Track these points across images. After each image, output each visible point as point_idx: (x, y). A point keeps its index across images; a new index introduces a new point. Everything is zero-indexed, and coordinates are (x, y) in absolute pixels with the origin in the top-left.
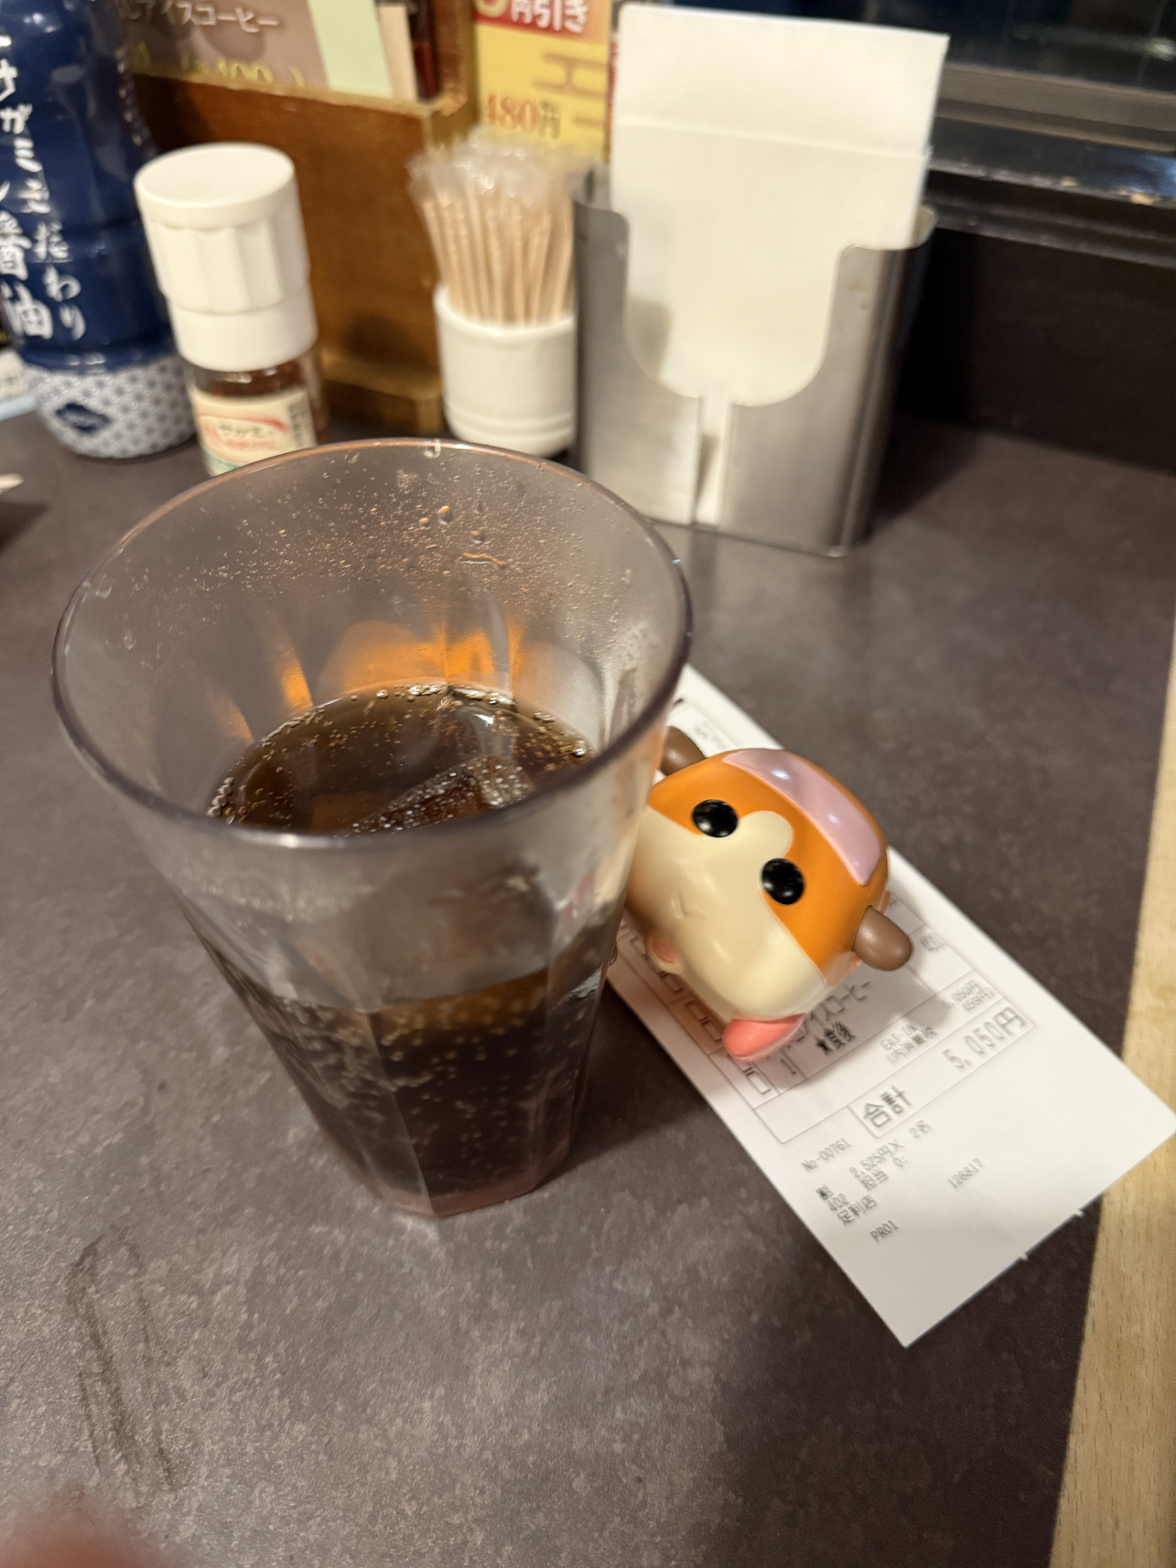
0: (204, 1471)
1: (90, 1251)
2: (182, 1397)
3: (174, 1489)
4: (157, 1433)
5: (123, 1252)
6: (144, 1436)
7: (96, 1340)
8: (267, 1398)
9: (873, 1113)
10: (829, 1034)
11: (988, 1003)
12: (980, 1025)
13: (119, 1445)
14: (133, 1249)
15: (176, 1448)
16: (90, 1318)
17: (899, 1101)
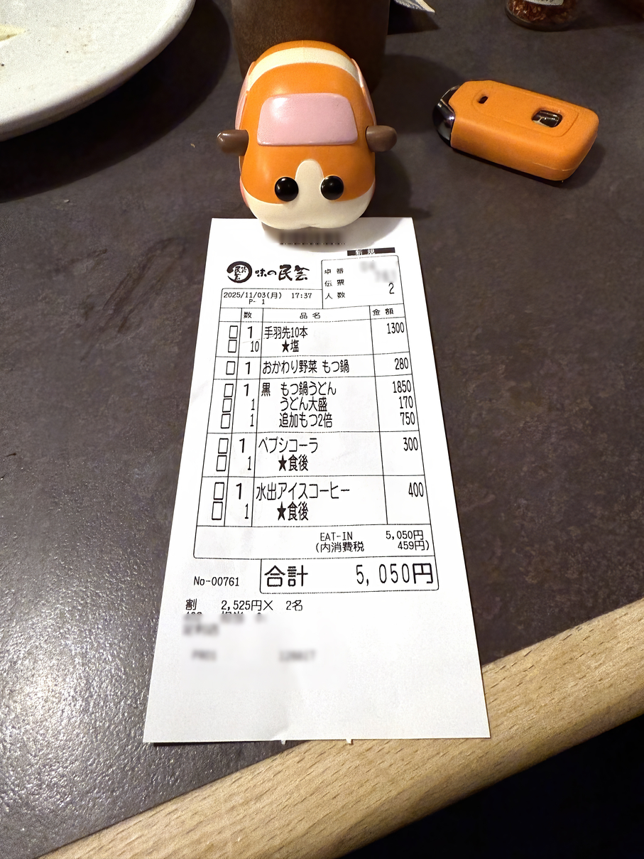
0: (133, 334)
1: (170, 240)
2: (151, 308)
3: (119, 331)
4: (131, 311)
5: (181, 248)
6: (127, 308)
7: (144, 267)
8: (175, 331)
9: (274, 573)
10: (292, 506)
11: (419, 551)
12: (400, 562)
13: (116, 305)
14: (184, 250)
15: (132, 320)
16: (149, 260)
17: (298, 578)
